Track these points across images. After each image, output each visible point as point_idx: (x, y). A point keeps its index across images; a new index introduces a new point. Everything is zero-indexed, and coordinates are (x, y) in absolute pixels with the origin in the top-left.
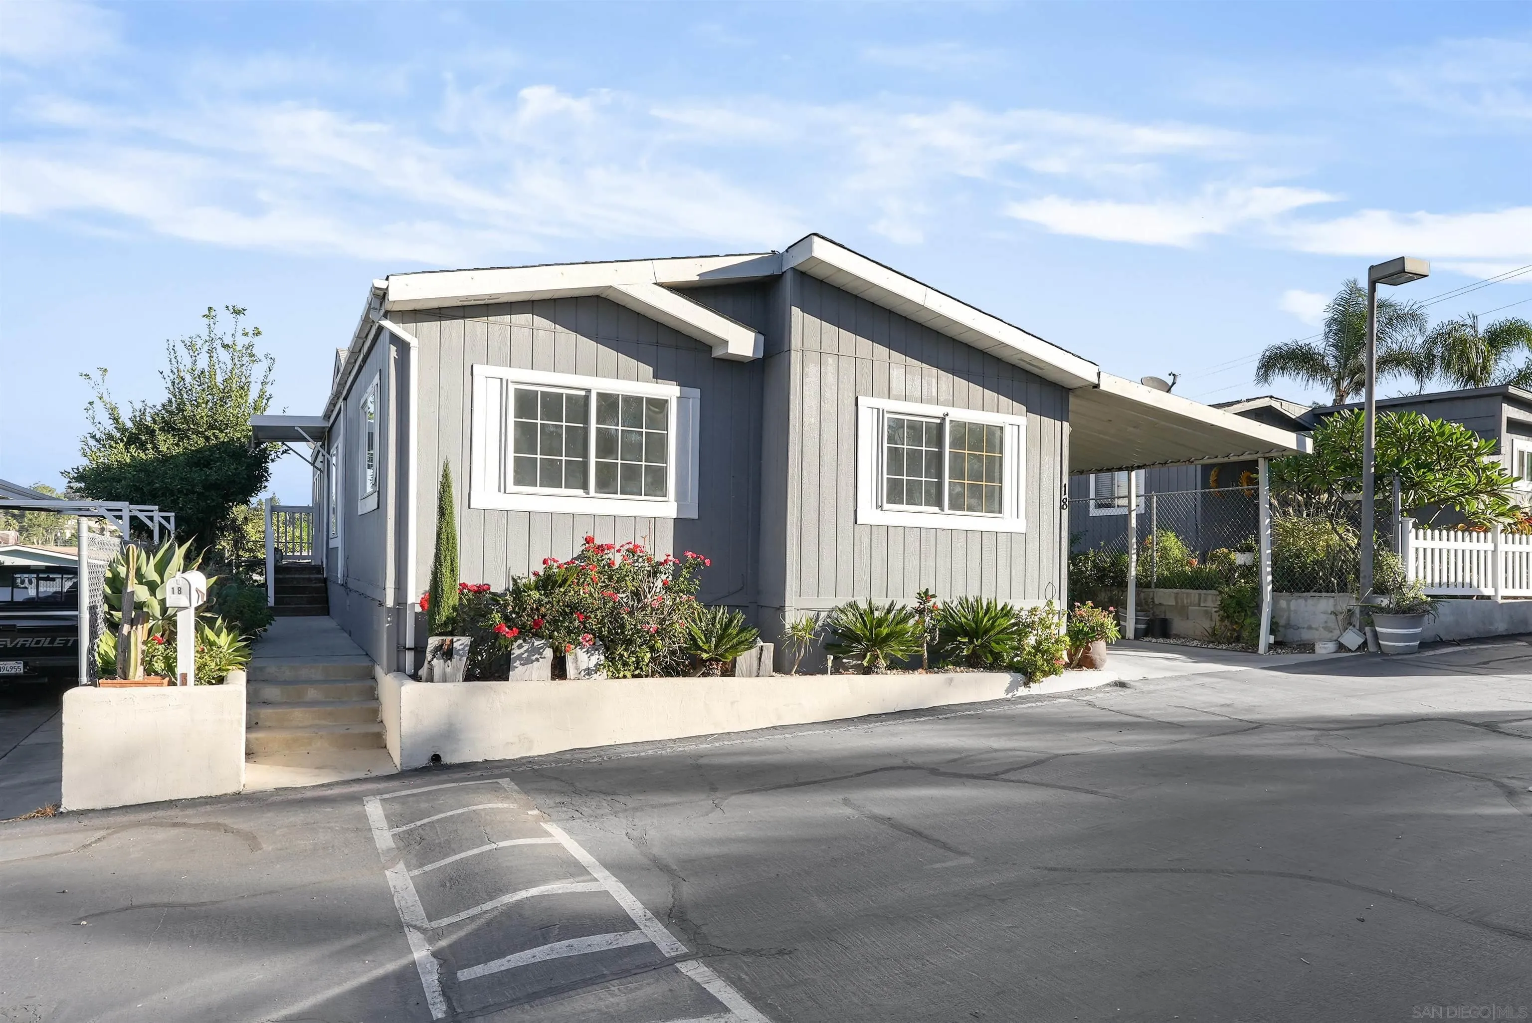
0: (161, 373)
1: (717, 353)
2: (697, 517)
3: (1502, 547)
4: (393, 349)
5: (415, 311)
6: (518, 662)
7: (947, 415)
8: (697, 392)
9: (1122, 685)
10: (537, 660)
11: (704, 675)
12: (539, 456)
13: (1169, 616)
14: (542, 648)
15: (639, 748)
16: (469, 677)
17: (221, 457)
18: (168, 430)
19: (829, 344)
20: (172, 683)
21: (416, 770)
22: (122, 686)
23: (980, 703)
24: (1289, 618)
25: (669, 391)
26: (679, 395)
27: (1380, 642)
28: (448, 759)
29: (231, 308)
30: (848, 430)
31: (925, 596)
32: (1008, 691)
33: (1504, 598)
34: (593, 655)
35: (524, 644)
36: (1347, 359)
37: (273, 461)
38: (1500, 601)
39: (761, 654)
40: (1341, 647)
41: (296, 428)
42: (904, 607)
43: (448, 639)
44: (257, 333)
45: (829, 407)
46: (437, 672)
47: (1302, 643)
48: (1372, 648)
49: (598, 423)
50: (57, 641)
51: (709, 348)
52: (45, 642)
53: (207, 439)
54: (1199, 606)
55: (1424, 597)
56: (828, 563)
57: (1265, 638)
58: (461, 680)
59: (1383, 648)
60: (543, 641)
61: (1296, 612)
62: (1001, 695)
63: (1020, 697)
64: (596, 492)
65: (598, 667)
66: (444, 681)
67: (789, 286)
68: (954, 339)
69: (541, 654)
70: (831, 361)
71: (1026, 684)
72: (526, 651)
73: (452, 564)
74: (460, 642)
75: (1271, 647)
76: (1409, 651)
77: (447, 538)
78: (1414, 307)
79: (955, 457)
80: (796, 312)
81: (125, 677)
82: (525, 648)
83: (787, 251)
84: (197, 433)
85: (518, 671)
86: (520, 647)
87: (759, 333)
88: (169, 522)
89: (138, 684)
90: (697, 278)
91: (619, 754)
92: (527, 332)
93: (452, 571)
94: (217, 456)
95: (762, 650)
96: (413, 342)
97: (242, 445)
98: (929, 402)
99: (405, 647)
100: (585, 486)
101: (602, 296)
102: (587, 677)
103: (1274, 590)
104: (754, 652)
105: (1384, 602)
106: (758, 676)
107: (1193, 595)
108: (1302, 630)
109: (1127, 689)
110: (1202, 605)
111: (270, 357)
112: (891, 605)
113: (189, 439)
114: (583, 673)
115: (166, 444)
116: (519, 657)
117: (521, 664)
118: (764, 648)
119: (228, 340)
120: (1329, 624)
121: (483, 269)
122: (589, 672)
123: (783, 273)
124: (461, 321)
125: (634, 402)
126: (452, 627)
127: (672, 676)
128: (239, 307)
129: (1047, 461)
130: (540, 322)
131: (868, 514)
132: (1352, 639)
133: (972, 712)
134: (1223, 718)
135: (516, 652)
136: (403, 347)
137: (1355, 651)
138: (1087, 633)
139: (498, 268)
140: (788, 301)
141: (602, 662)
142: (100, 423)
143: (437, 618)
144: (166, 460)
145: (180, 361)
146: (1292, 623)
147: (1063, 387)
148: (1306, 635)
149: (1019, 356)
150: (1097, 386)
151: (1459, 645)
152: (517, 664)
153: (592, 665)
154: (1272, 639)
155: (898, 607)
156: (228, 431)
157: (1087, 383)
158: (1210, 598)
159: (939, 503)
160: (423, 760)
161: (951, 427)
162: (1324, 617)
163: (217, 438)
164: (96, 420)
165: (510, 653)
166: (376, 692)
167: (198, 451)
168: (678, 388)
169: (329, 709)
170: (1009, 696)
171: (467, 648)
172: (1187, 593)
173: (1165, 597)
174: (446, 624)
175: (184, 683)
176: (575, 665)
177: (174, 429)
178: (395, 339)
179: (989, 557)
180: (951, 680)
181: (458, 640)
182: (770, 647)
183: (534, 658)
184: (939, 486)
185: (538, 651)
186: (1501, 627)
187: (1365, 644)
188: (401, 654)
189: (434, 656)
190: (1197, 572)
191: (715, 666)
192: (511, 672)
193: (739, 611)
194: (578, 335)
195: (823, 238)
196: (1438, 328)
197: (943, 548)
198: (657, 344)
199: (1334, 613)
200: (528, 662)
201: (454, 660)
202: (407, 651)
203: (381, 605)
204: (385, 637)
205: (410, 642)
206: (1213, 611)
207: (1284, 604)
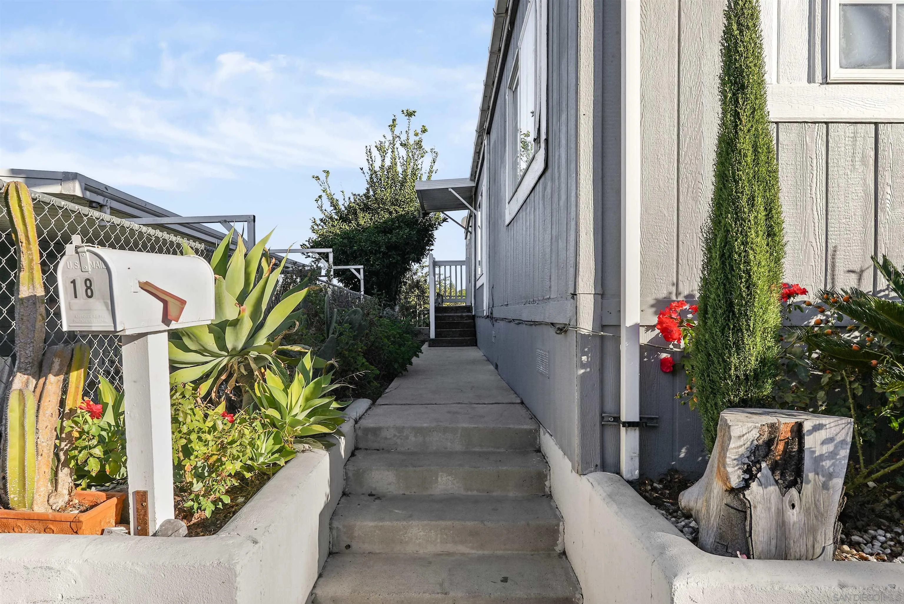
0: (362, 169)
17: (399, 226)
18: (366, 209)
29: (405, 112)
37: (437, 229)
41: (450, 190)
43: (786, 420)
44: (424, 131)
53: (391, 213)
73: (769, 217)
74: (822, 435)
88: (359, 274)
94: (397, 225)
97: (414, 217)
99: (617, 419)
111: (434, 150)
113: (378, 213)
115: (364, 219)
128: (411, 110)
142: (325, 210)
143: (734, 360)
144: (362, 229)
145: (374, 160)
156: (405, 207)
163: (397, 212)
164: (323, 208)
166: (547, 483)
167: (384, 222)
171: (844, 451)
177: (369, 208)
181: (817, 428)
188: (609, 433)
189: (749, 473)
201: (808, 489)
202: (623, 430)
203: (562, 330)
204: (576, 395)
205: (629, 408)
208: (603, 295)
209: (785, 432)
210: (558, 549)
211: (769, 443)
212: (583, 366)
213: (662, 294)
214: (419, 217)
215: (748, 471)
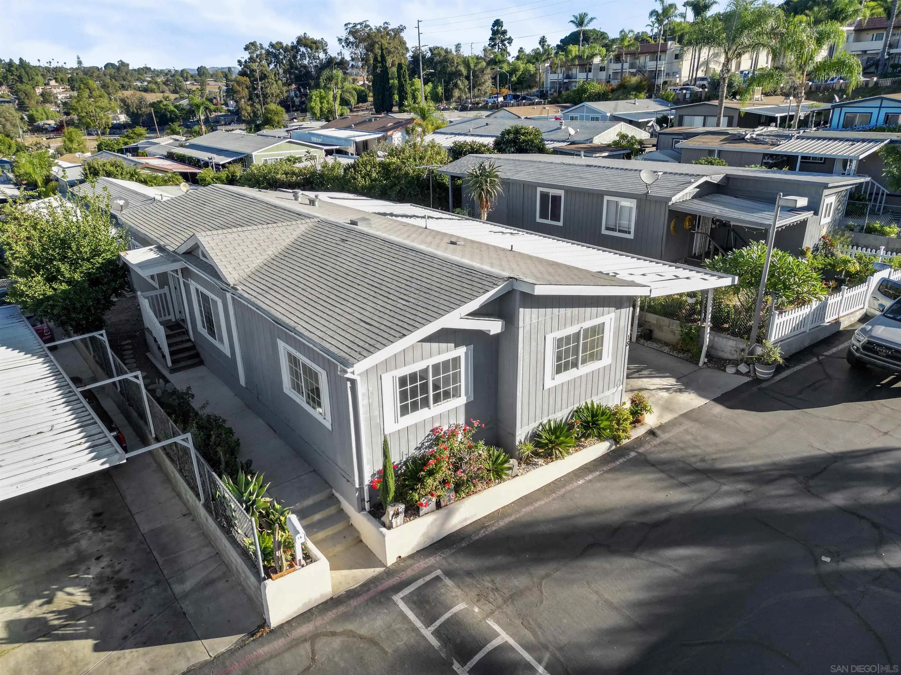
2: (474, 399)
4: (348, 383)
6: (422, 507)
7: (582, 327)
8: (471, 347)
9: (652, 432)
10: (430, 504)
12: (409, 401)
13: (652, 328)
16: (406, 520)
19: (534, 318)
21: (393, 564)
25: (461, 351)
26: (465, 351)
27: (756, 373)
32: (609, 448)
33: (810, 330)
40: (738, 371)
43: (396, 508)
46: (394, 524)
48: (752, 373)
49: (432, 377)
54: (669, 327)
56: (532, 410)
57: (703, 359)
58: (403, 523)
59: (757, 376)
60: (432, 495)
61: (717, 342)
62: (606, 450)
63: (613, 451)
64: (433, 405)
65: (453, 498)
66: (397, 526)
71: (616, 445)
72: (426, 501)
73: (392, 476)
74: (400, 507)
75: (705, 363)
77: (389, 466)
79: (584, 344)
80: (520, 309)
85: (424, 509)
87: (504, 321)
90: (478, 308)
93: (392, 479)
95: (513, 464)
96: (358, 378)
98: (575, 324)
99: (364, 500)
100: (428, 406)
107: (666, 322)
108: (719, 351)
109: (655, 436)
114: (447, 503)
120: (733, 352)
122: (450, 501)
123: (513, 290)
125: (446, 362)
131: (549, 384)
132: (744, 368)
135: (422, 503)
136: (353, 384)
137: (744, 375)
140: (517, 305)
141: (455, 495)
148: (721, 355)
150: (649, 296)
151: (789, 366)
154: (706, 360)
158: (675, 326)
159: (576, 366)
161: (583, 331)
165: (419, 504)
166: (341, 507)
168: (465, 348)
170: (609, 451)
171: (404, 508)
172: (663, 319)
173: (652, 318)
176: (444, 501)
179: (595, 379)
182: (516, 462)
184: (577, 359)
185: (430, 500)
186: (806, 342)
187: (749, 372)
188: (362, 503)
189: (392, 518)
192: (420, 512)
197: (577, 385)
199: (736, 349)
200: (426, 506)
201: (399, 517)
202: (366, 502)
203: (348, 481)
205: (367, 498)
206: (677, 332)
207: (712, 338)
208: (360, 480)
210: (350, 524)
211: (395, 513)
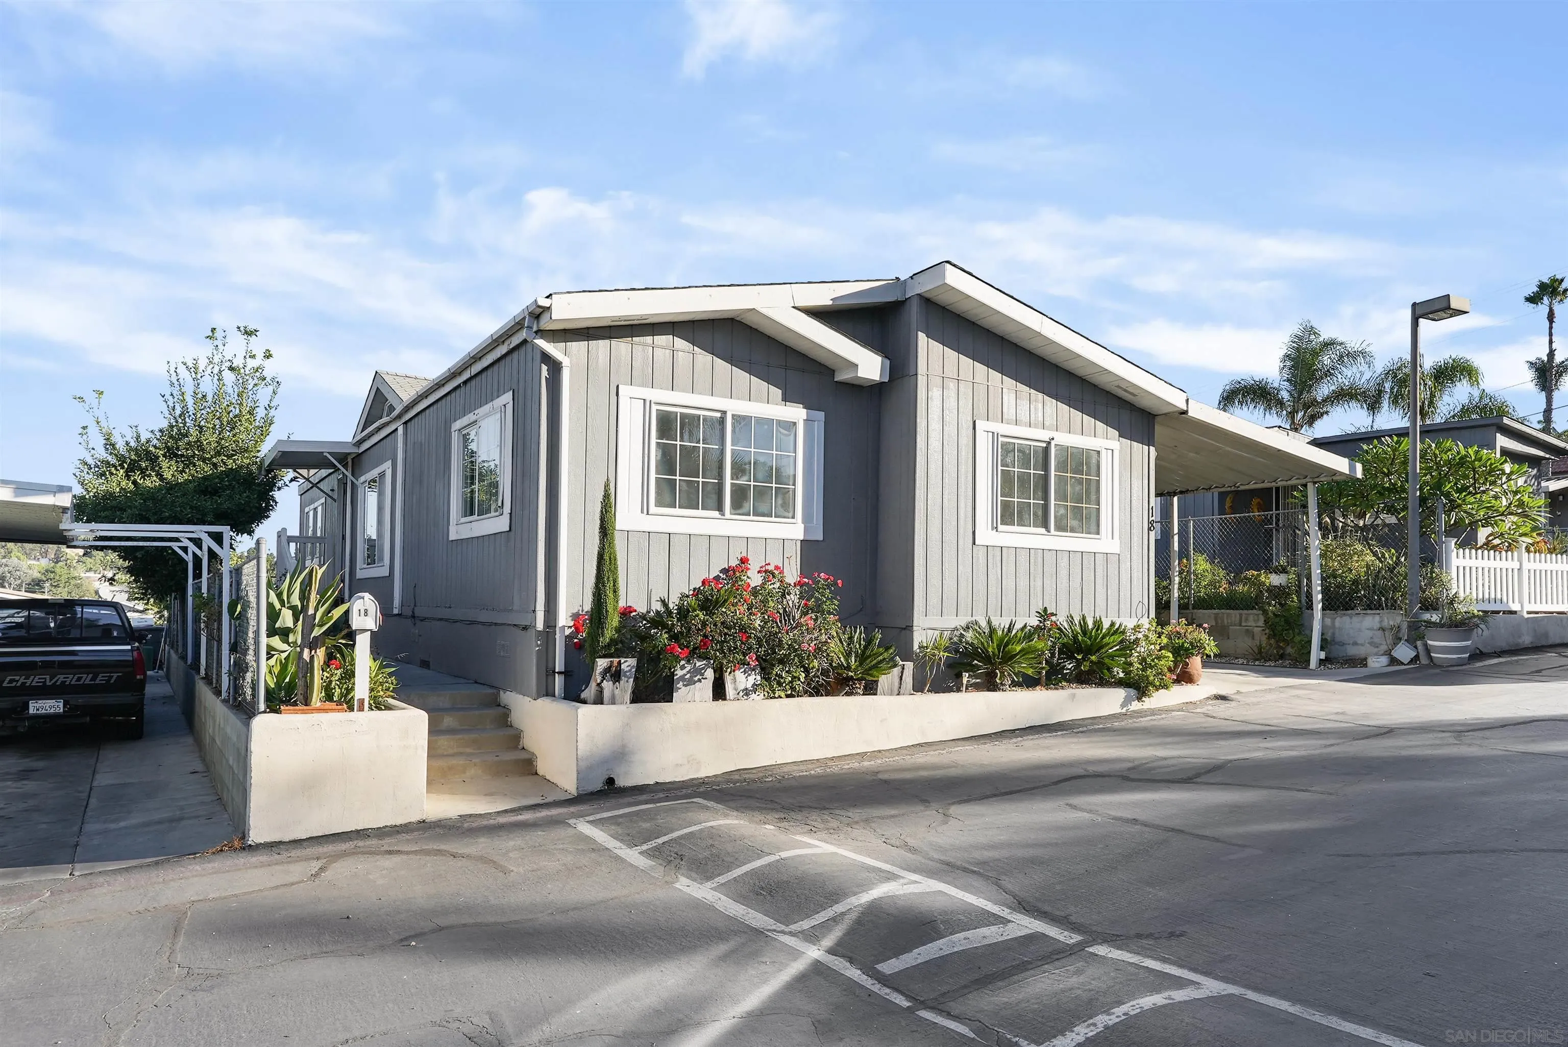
0: (163, 397)
1: (841, 377)
2: (821, 539)
3: (1526, 566)
4: (544, 368)
5: (565, 331)
6: (681, 683)
7: (1053, 439)
8: (821, 415)
9: (1223, 698)
10: (699, 680)
11: (847, 694)
12: (678, 478)
14: (703, 668)
15: (802, 767)
16: (636, 698)
17: (230, 485)
18: (170, 456)
19: (951, 371)
20: (351, 709)
21: (592, 794)
22: (303, 712)
23: (1100, 717)
24: (1334, 634)
25: (797, 413)
26: (805, 418)
27: (1432, 654)
28: (621, 782)
29: (242, 329)
30: (966, 453)
31: (1045, 615)
32: (1123, 706)
33: (1529, 613)
34: (749, 675)
35: (686, 665)
36: (1301, 393)
37: (279, 489)
38: (1526, 616)
39: (902, 673)
40: (1394, 661)
41: (325, 454)
42: (1025, 626)
43: (616, 660)
44: (268, 355)
45: (951, 429)
46: (607, 694)
47: (1348, 658)
48: (1424, 660)
49: (732, 445)
50: (100, 677)
51: (832, 372)
52: (87, 679)
53: (215, 465)
54: (1240, 625)
55: (1475, 612)
56: (950, 582)
57: (1316, 655)
58: (629, 702)
59: (1435, 661)
60: (704, 662)
61: (1340, 629)
62: (1116, 709)
63: (1134, 711)
64: (731, 514)
65: (755, 688)
66: (613, 703)
67: (914, 312)
68: (1057, 366)
69: (702, 675)
70: (952, 385)
71: (1139, 699)
72: (688, 672)
73: (614, 585)
74: (627, 664)
75: (1321, 662)
76: (1460, 663)
77: (610, 558)
78: (1364, 346)
79: (1061, 480)
80: (922, 336)
81: (307, 702)
82: (687, 669)
83: (911, 277)
84: (204, 460)
85: (681, 693)
86: (683, 668)
87: (886, 357)
88: (186, 553)
89: (319, 710)
90: (831, 303)
91: (788, 773)
92: (668, 353)
93: (615, 592)
94: (227, 483)
95: (903, 669)
96: (565, 361)
97: (250, 473)
98: (1036, 427)
99: (554, 672)
100: (720, 508)
101: (737, 319)
102: (746, 697)
103: (1323, 609)
104: (896, 671)
105: (1435, 617)
106: (898, 694)
107: (1233, 615)
108: (1348, 646)
109: (1231, 702)
110: (1243, 624)
111: (276, 380)
112: (1011, 624)
113: (194, 466)
114: (741, 694)
115: (169, 470)
116: (682, 678)
117: (684, 685)
118: (905, 667)
119: (238, 362)
120: (1376, 640)
121: (639, 290)
122: (747, 692)
123: (906, 299)
124: (607, 341)
125: (765, 423)
126: (617, 649)
127: (822, 695)
128: (251, 327)
129: (1137, 484)
130: (680, 343)
131: (985, 536)
132: (1404, 652)
133: (1101, 726)
134: (1350, 725)
135: (679, 673)
136: (555, 367)
137: (1408, 664)
138: (1187, 649)
139: (653, 289)
140: (914, 325)
141: (759, 682)
142: (93, 449)
143: (601, 639)
144: (170, 487)
145: (182, 384)
146: (1337, 640)
147: (1150, 413)
148: (1352, 651)
149: (1116, 383)
150: (1185, 412)
151: (1500, 656)
152: (680, 685)
153: (749, 686)
154: (1323, 655)
155: (1018, 626)
156: (236, 457)
157: (1176, 409)
158: (1251, 618)
159: (1045, 525)
160: (598, 784)
161: (1056, 450)
162: (1370, 633)
163: (224, 463)
164: (90, 446)
165: (673, 674)
166: (509, 719)
167: (205, 478)
168: (805, 410)
169: (473, 736)
170: (1124, 710)
171: (634, 670)
172: (1229, 614)
173: (1205, 618)
174: (609, 646)
175: (361, 709)
176: (733, 685)
177: (176, 455)
178: (546, 358)
179: (1088, 575)
180: (1074, 696)
181: (625, 662)
182: (909, 665)
183: (696, 679)
184: (1046, 508)
185: (699, 671)
186: (1526, 640)
187: (1417, 657)
188: (550, 678)
189: (603, 678)
190: (1232, 594)
191: (858, 685)
192: (674, 694)
193: (878, 631)
194: (714, 357)
195: (954, 265)
196: (1389, 365)
197: (1050, 569)
198: (786, 368)
199: (1383, 629)
200: (690, 682)
201: (622, 682)
202: (557, 675)
203: (525, 628)
204: (535, 661)
205: (559, 666)
206: (1257, 630)
207: (1328, 621)
208: (548, 611)
209: (615, 664)
210: (520, 747)
211: (610, 667)
212: (538, 646)
213: (575, 611)
214: (260, 473)
215: (603, 677)
